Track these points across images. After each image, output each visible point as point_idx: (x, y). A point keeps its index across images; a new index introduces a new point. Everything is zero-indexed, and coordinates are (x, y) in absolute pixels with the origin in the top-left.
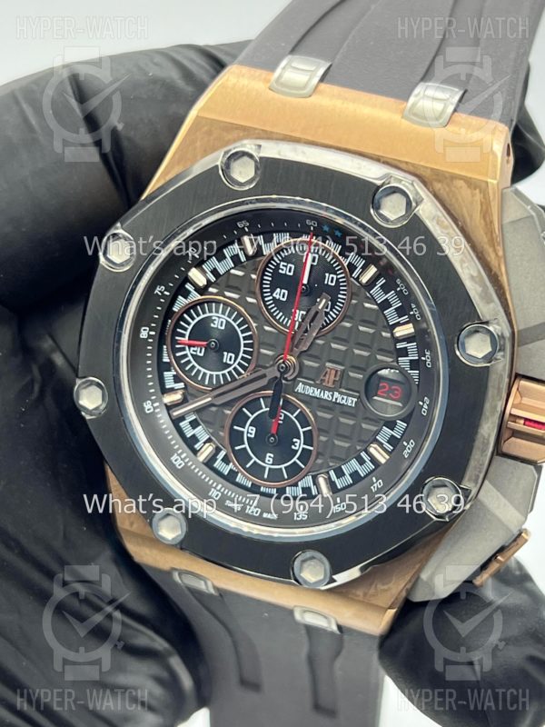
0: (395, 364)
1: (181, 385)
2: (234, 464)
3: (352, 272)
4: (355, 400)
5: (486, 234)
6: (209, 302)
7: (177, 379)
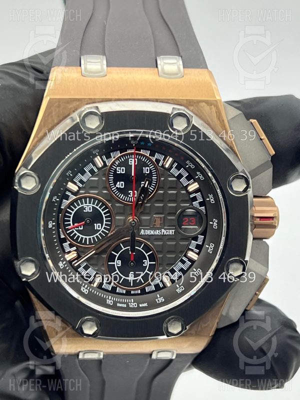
0: (191, 206)
1: (75, 248)
3: (158, 164)
4: (174, 231)
5: (222, 127)
7: (71, 246)
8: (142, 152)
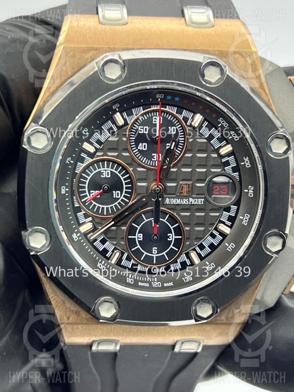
0: (223, 172)
1: (90, 219)
2: (134, 259)
3: (186, 122)
4: (203, 200)
6: (97, 162)
8: (168, 109)
